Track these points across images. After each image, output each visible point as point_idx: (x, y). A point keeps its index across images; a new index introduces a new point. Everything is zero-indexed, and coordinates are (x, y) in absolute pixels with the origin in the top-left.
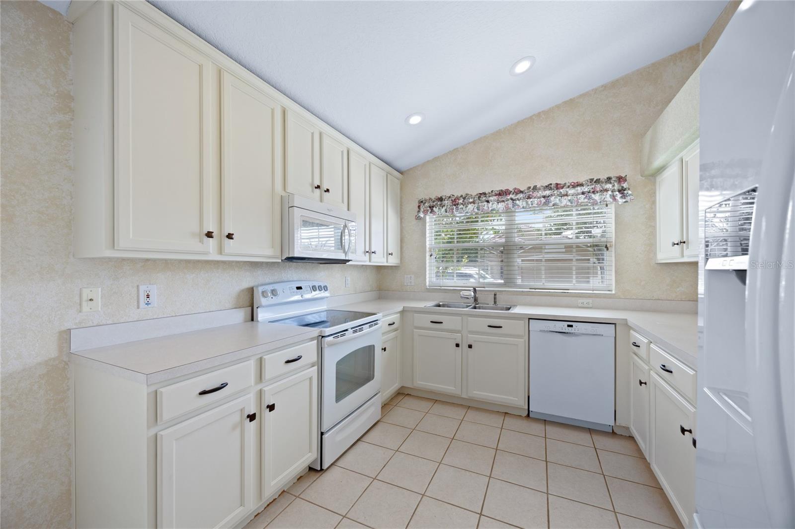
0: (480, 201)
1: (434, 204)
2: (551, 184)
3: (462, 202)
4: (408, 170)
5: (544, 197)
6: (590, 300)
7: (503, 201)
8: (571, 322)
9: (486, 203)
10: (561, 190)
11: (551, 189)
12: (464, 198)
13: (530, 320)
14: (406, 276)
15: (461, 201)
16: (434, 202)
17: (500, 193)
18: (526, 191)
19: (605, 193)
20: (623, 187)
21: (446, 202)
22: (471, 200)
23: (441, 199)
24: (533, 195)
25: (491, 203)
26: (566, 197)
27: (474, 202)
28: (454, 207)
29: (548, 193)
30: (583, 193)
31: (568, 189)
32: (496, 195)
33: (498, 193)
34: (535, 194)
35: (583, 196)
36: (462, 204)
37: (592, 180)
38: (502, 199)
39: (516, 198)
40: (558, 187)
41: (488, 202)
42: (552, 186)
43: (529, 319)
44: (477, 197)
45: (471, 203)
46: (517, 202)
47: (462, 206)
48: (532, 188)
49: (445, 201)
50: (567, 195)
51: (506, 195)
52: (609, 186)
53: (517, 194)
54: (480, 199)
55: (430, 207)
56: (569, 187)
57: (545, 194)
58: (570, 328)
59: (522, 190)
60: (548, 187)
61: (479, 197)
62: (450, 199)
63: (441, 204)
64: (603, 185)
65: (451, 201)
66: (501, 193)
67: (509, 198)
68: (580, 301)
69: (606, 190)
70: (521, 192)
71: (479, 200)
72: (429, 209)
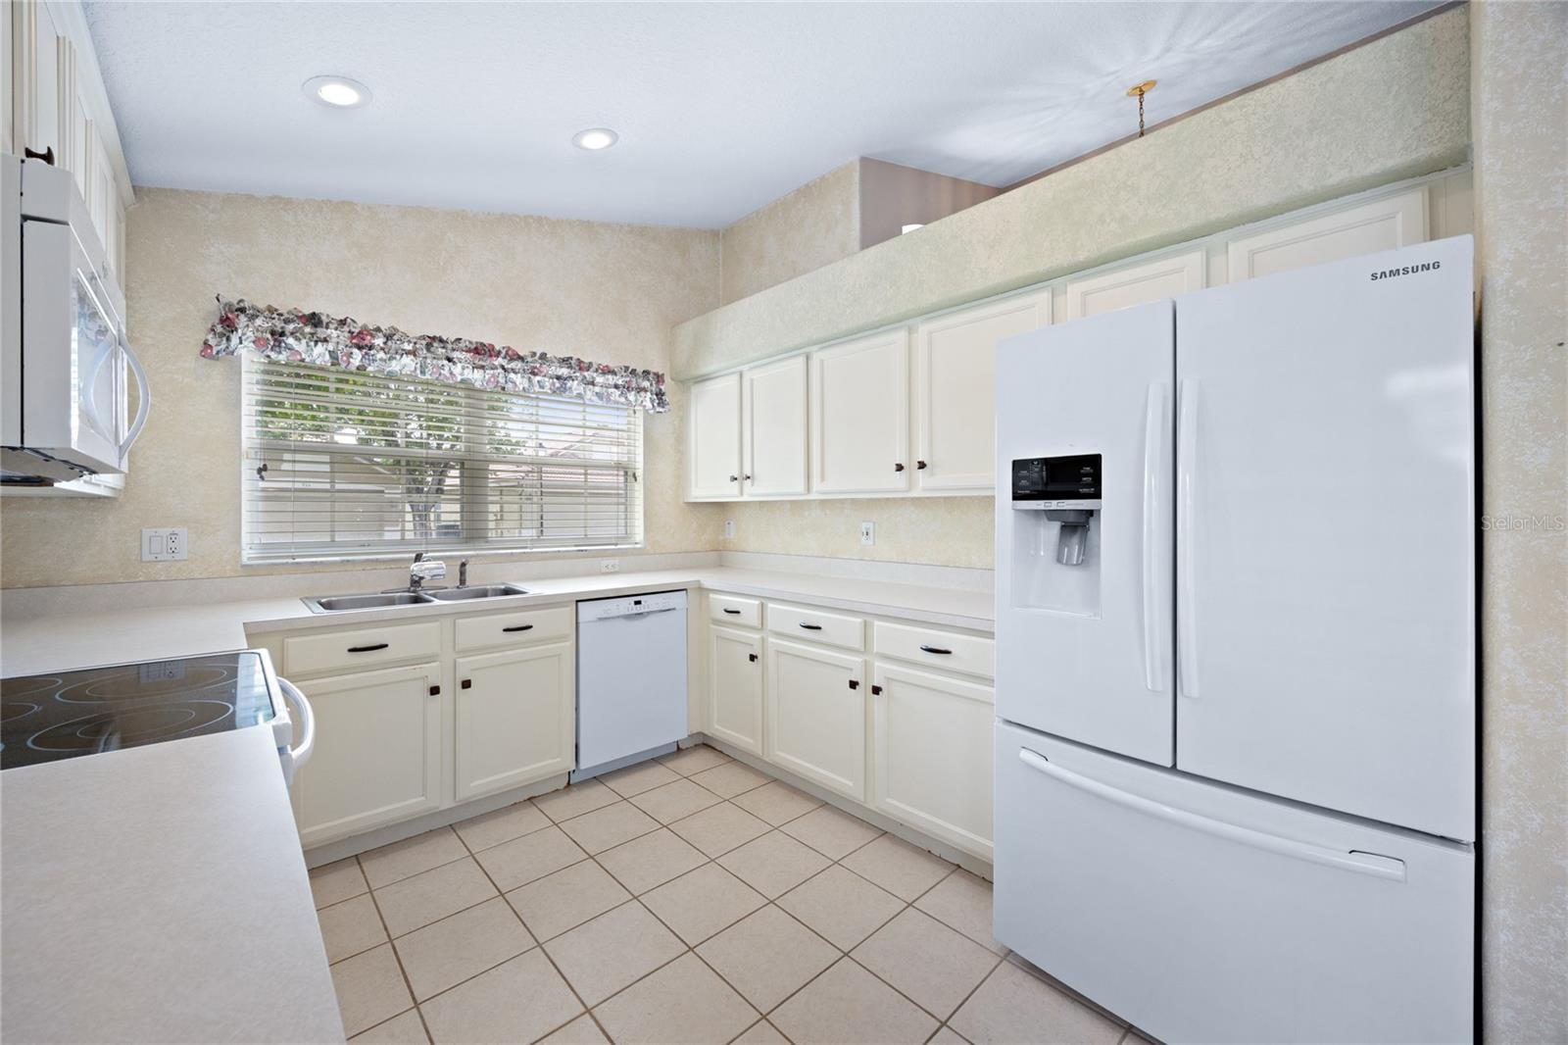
0: (429, 355)
1: (291, 327)
2: (571, 358)
3: (382, 345)
4: (159, 190)
5: (558, 378)
6: (616, 561)
7: (483, 367)
8: (637, 596)
9: (445, 362)
10: (586, 374)
11: (570, 367)
12: (388, 337)
13: (579, 604)
14: (147, 532)
15: (379, 341)
16: (287, 321)
17: (476, 348)
18: (529, 359)
19: (642, 394)
20: (661, 390)
21: (332, 332)
22: (408, 347)
23: (314, 320)
24: (542, 369)
25: (459, 365)
26: (591, 387)
27: (414, 353)
28: (355, 351)
29: (564, 371)
30: (616, 387)
31: (595, 375)
32: (469, 351)
33: (473, 347)
34: (545, 369)
35: (618, 393)
36: (382, 349)
37: (627, 368)
38: (482, 363)
39: (509, 366)
40: (582, 366)
41: (449, 360)
42: (573, 362)
43: (577, 601)
44: (424, 342)
45: (408, 353)
46: (512, 375)
47: (381, 355)
48: (538, 355)
49: (327, 328)
50: (593, 384)
51: (491, 356)
52: (646, 384)
53: (512, 360)
54: (432, 349)
55: (273, 333)
56: (597, 371)
57: (560, 374)
58: (638, 606)
59: (522, 354)
60: (565, 361)
61: (429, 346)
62: (346, 329)
63: (312, 334)
64: (640, 380)
65: (347, 335)
66: (481, 350)
67: (496, 363)
68: (605, 562)
69: (645, 390)
70: (521, 358)
71: (428, 350)
72: (269, 336)
